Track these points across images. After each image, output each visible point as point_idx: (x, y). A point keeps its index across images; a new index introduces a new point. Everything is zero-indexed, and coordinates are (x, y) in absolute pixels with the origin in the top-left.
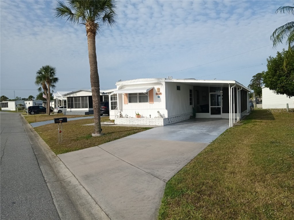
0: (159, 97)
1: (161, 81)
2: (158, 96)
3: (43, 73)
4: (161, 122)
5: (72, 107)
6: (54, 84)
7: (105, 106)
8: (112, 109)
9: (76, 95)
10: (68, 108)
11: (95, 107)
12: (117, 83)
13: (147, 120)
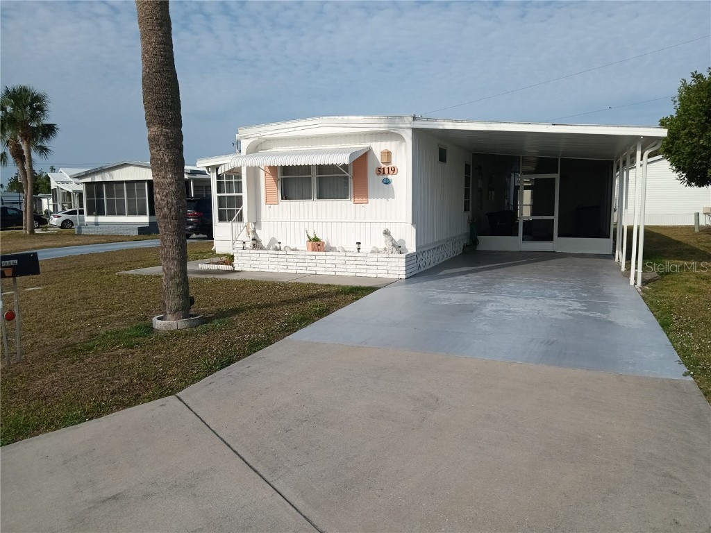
0: (387, 182)
1: (401, 125)
2: (385, 177)
3: (9, 109)
4: (397, 269)
5: (100, 212)
6: (46, 144)
7: (197, 209)
8: (221, 219)
9: (111, 176)
10: (90, 214)
11: (166, 210)
12: (242, 132)
13: (347, 258)
